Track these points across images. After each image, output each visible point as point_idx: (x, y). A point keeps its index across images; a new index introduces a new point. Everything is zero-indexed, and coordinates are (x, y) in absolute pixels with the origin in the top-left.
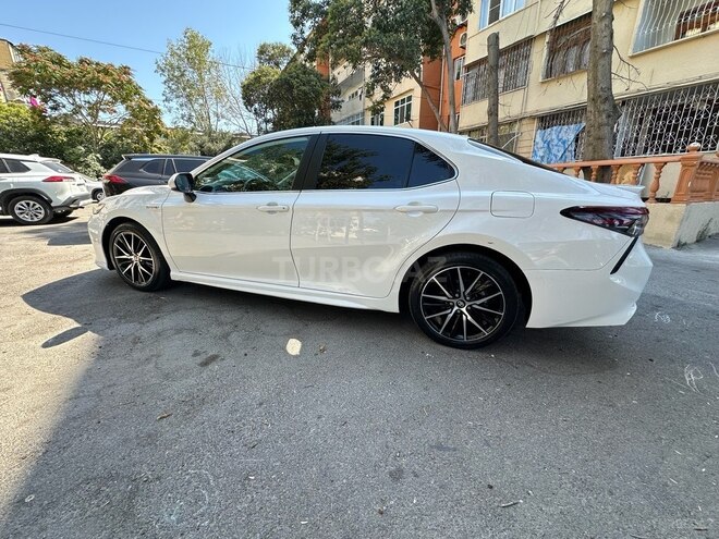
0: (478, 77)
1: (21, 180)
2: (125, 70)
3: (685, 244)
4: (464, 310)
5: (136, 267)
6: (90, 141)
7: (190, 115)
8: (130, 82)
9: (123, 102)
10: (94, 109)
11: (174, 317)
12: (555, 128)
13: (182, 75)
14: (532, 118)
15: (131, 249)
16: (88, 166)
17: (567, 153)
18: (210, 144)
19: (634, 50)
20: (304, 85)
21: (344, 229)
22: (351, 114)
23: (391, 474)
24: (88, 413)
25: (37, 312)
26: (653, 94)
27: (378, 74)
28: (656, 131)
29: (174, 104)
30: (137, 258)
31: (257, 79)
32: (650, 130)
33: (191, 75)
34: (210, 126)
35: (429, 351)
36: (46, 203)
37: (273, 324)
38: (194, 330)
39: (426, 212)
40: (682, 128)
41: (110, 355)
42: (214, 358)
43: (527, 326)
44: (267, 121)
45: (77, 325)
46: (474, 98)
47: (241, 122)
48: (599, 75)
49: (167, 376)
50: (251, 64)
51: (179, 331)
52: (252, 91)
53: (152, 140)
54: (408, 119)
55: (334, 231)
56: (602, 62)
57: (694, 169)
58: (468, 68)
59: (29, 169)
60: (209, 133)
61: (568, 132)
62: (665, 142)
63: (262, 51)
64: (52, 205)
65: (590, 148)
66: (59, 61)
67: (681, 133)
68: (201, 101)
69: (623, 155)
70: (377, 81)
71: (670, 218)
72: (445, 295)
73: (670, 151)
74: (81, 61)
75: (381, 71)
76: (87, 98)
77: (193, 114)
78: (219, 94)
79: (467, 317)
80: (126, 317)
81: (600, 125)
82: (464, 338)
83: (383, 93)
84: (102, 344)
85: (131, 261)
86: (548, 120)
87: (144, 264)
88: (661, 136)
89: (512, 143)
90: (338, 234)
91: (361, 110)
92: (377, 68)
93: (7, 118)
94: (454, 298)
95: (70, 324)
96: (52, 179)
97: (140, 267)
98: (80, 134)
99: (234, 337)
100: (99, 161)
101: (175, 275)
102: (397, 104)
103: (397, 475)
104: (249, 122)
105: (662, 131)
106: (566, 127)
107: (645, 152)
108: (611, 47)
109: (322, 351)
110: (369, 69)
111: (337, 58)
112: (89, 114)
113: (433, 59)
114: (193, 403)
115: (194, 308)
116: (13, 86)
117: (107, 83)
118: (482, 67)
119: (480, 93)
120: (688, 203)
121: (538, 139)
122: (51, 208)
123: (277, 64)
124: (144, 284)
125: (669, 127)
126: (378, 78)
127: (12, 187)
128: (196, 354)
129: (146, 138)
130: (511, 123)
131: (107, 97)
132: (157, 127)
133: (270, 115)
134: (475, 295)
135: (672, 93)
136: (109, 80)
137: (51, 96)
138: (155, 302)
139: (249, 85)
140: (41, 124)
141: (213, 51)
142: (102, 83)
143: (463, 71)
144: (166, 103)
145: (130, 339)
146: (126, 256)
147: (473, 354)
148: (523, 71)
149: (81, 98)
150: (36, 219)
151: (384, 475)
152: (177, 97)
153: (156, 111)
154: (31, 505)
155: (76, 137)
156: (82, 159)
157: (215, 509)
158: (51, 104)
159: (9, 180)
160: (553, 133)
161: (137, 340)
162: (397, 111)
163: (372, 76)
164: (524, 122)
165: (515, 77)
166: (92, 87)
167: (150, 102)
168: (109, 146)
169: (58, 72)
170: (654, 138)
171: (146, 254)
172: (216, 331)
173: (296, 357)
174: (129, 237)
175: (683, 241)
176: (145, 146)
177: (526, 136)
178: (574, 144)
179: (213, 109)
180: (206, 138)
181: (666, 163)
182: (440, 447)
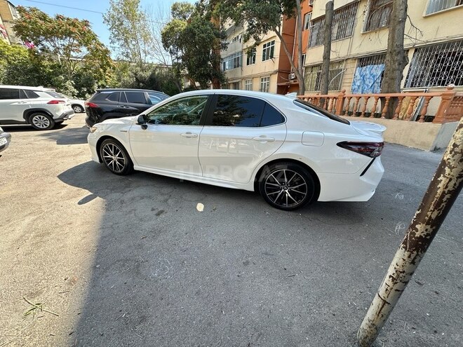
0: (320, 28)
1: (35, 103)
2: (86, 23)
3: (439, 148)
4: (287, 191)
5: (115, 162)
6: (66, 72)
7: (127, 53)
8: (89, 31)
9: (86, 45)
10: (68, 49)
11: (139, 190)
12: (369, 66)
13: (122, 24)
14: (354, 59)
15: (112, 152)
16: (66, 89)
17: (375, 84)
18: (141, 73)
19: (427, 13)
20: (203, 33)
21: (227, 143)
22: (233, 52)
23: (244, 263)
24: (110, 235)
25: (69, 186)
26: (436, 45)
27: (252, 28)
28: (435, 70)
29: (116, 45)
30: (115, 158)
31: (172, 29)
32: (432, 69)
33: (127, 24)
34: (141, 60)
35: (268, 211)
36: (50, 117)
37: (189, 195)
38: (150, 197)
39: (269, 141)
40: (453, 69)
41: (112, 209)
42: (162, 212)
43: (319, 200)
44: (178, 58)
45: (90, 193)
46: (317, 44)
47: (161, 57)
48: (396, 36)
49: (141, 220)
50: (167, 18)
51: (142, 198)
52: (168, 37)
53: (105, 71)
54: (272, 57)
55: (220, 144)
56: (398, 27)
57: (449, 101)
58: (314, 21)
59: (38, 96)
60: (140, 64)
61: (377, 70)
62: (441, 78)
63: (174, 9)
64: (54, 118)
65: (387, 84)
66: (44, 17)
67: (452, 72)
68: (134, 42)
69: (412, 86)
70: (251, 33)
71: (431, 133)
72: (277, 183)
73: (443, 85)
74: (58, 17)
75: (254, 27)
76: (62, 42)
77: (129, 51)
78: (146, 38)
79: (288, 195)
80: (113, 190)
81: (394, 70)
82: (286, 205)
83: (255, 41)
84: (106, 203)
85: (112, 159)
86: (364, 61)
87: (119, 160)
88: (438, 74)
89: (340, 76)
90: (223, 146)
91: (240, 50)
92: (251, 24)
93: (13, 55)
94: (282, 185)
95: (87, 193)
96: (53, 102)
97: (117, 163)
98: (60, 67)
99: (170, 201)
100: (73, 85)
101: (136, 167)
102: (265, 46)
103: (246, 264)
104: (166, 58)
105: (439, 70)
106: (376, 66)
107: (427, 85)
108: (405, 16)
109: (214, 210)
110: (246, 25)
111: (225, 18)
112: (64, 53)
113: (289, 17)
114: (156, 233)
115: (148, 185)
116: (17, 35)
117: (75, 33)
118: (323, 21)
119: (321, 40)
120: (443, 123)
121: (357, 74)
122: (53, 120)
123: (185, 17)
124: (120, 171)
125: (444, 68)
126: (252, 31)
127: (30, 107)
128: (153, 210)
129: (101, 70)
130: (340, 62)
131: (75, 42)
132: (108, 62)
133: (180, 53)
134: (292, 184)
135: (449, 44)
136: (76, 30)
137: (40, 41)
138: (126, 182)
139: (167, 33)
140: (36, 61)
141: (141, 7)
142: (72, 33)
143: (310, 23)
144: (112, 45)
145: (119, 201)
146: (110, 156)
147: (290, 213)
148: (350, 24)
149: (59, 43)
150: (45, 127)
151: (241, 263)
152: (119, 40)
153: (107, 51)
154: (99, 268)
155: (57, 69)
156: (62, 84)
157: (172, 272)
158: (40, 47)
159: (28, 103)
160: (367, 70)
161: (122, 202)
162: (264, 51)
163: (247, 30)
164: (349, 61)
165: (345, 29)
166: (65, 35)
167: (103, 45)
168: (79, 75)
169: (45, 26)
170: (433, 76)
171: (120, 156)
172: (161, 198)
173: (202, 212)
174: (111, 146)
175: (438, 147)
176: (101, 75)
177: (349, 71)
178: (380, 78)
179: (142, 47)
180: (139, 68)
181: (432, 97)
182: (266, 254)
